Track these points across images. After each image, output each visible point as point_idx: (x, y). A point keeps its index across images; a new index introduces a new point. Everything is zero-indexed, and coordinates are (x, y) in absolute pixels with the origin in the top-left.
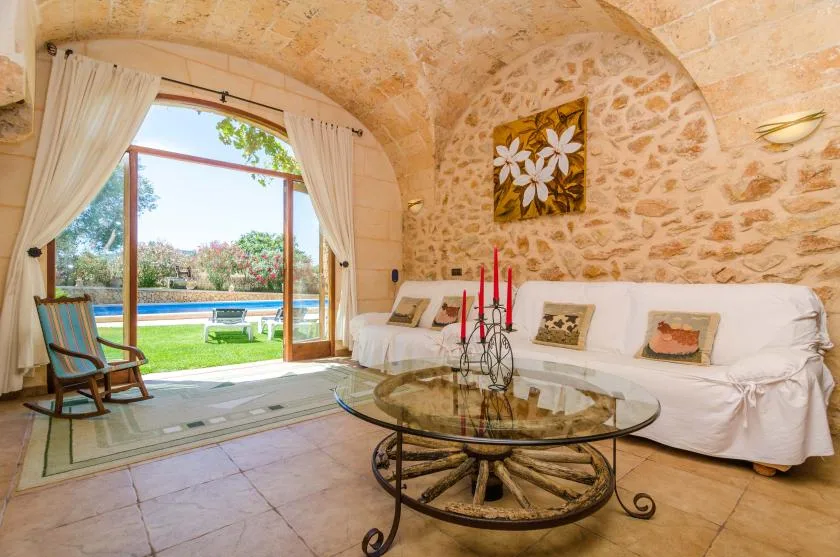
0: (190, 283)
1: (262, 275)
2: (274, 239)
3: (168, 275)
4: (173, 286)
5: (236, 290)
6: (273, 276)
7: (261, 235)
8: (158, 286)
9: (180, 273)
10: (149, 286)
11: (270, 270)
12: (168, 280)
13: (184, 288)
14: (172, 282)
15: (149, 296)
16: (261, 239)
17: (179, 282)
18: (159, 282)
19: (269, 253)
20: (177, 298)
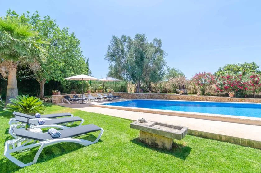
20: (175, 98)
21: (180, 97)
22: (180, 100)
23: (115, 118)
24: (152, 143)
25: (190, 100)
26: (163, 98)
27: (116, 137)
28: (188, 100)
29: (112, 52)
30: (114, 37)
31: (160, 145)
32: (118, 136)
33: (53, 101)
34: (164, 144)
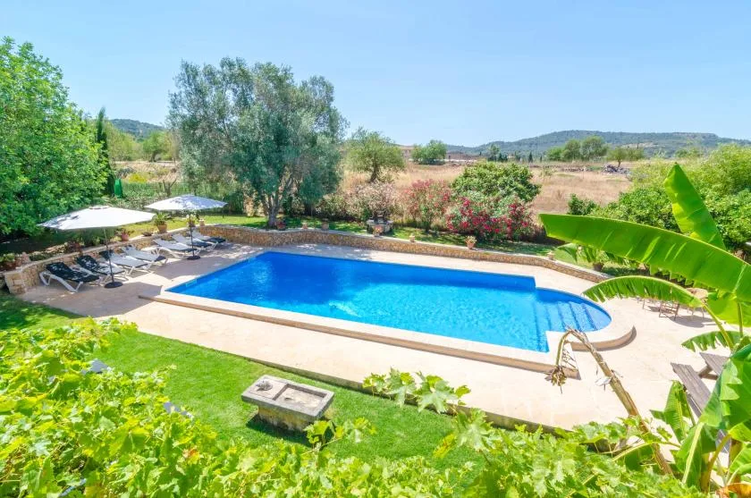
20: (364, 243)
21: (374, 242)
23: (212, 353)
24: (279, 423)
25: (395, 250)
26: (336, 242)
27: (217, 419)
28: (391, 250)
29: (185, 112)
30: (186, 66)
31: (290, 427)
32: (221, 414)
33: (10, 289)
34: (295, 425)
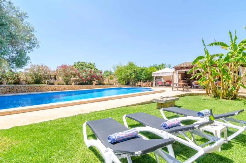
0: (56, 82)
1: (84, 78)
2: (87, 64)
3: (46, 79)
4: (48, 83)
5: (75, 84)
6: (89, 78)
7: (82, 62)
8: (42, 83)
9: (51, 78)
10: (38, 84)
11: (87, 76)
12: (46, 81)
13: (53, 84)
14: (48, 82)
15: (38, 88)
16: (82, 64)
17: (51, 82)
18: (43, 82)
19: (87, 69)
20: (50, 89)
21: (56, 88)
22: (56, 90)
25: (67, 90)
26: (32, 90)
28: (65, 90)
